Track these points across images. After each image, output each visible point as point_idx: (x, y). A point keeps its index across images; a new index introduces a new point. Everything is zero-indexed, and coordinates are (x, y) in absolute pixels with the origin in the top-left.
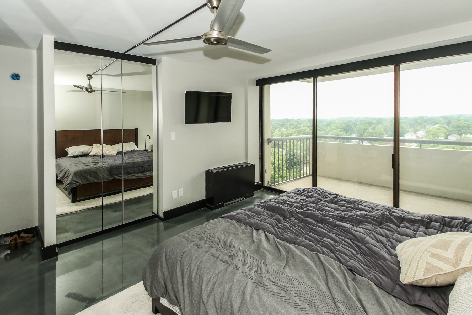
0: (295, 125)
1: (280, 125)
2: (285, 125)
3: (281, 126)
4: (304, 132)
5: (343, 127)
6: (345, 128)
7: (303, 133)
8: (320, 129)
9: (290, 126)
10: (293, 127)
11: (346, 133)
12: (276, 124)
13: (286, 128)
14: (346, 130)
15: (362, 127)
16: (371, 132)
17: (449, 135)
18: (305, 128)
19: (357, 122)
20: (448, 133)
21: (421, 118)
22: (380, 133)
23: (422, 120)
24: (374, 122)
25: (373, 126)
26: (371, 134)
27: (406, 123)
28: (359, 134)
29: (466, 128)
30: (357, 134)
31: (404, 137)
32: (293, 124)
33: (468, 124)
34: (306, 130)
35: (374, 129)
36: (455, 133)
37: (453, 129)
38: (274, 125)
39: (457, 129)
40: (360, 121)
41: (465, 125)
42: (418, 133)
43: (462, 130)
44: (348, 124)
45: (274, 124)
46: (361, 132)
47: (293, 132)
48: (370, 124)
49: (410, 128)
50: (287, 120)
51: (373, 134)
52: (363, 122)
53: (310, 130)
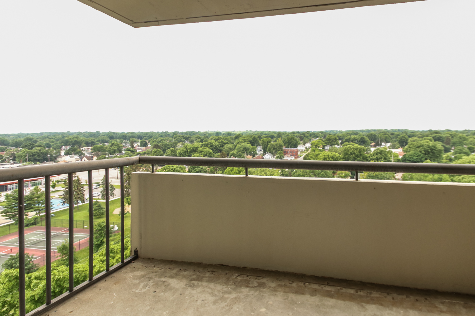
0: (201, 139)
1: (184, 138)
2: (189, 139)
3: (186, 140)
4: (211, 145)
5: (250, 140)
6: (251, 141)
7: (211, 147)
8: (228, 142)
9: (196, 139)
10: (200, 140)
11: (252, 145)
12: (180, 137)
13: (192, 142)
14: (252, 142)
15: (266, 140)
16: (273, 145)
17: (325, 146)
18: (212, 141)
19: (262, 135)
20: (324, 144)
21: (308, 132)
22: (280, 145)
23: (308, 134)
24: (275, 135)
25: (275, 139)
26: (273, 147)
27: (298, 136)
28: (263, 146)
29: (334, 141)
30: (262, 146)
31: (297, 148)
32: (200, 137)
33: (335, 138)
34: (214, 143)
35: (275, 141)
36: (328, 144)
37: (327, 141)
38: (176, 139)
39: (330, 141)
40: (265, 134)
41: (334, 138)
42: (306, 145)
43: (332, 142)
44: (254, 137)
45: (177, 137)
46: (265, 144)
47: (200, 146)
48: (272, 137)
49: (301, 140)
50: (193, 133)
51: (275, 147)
52: (267, 135)
53: (218, 143)
